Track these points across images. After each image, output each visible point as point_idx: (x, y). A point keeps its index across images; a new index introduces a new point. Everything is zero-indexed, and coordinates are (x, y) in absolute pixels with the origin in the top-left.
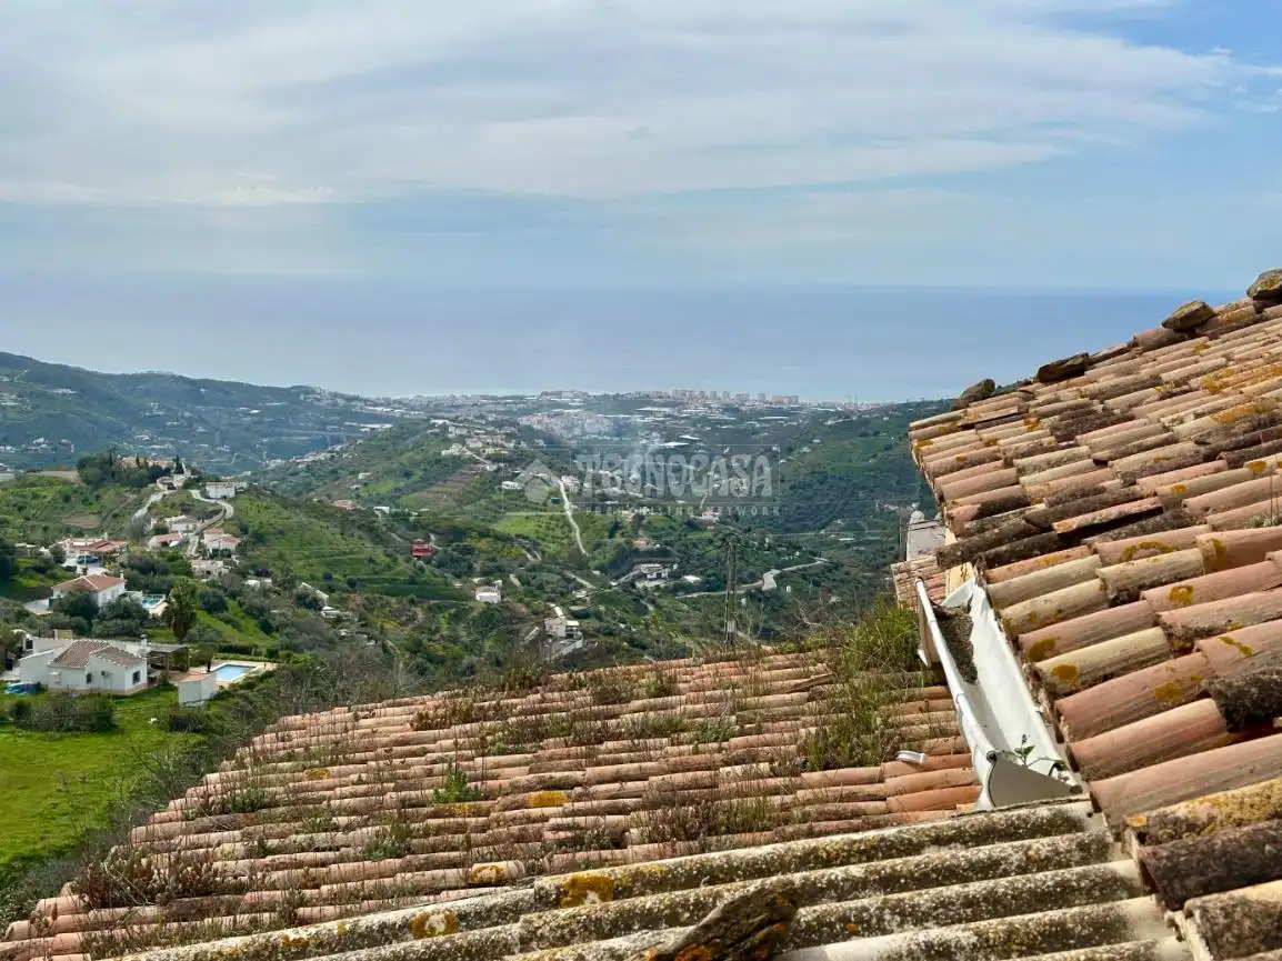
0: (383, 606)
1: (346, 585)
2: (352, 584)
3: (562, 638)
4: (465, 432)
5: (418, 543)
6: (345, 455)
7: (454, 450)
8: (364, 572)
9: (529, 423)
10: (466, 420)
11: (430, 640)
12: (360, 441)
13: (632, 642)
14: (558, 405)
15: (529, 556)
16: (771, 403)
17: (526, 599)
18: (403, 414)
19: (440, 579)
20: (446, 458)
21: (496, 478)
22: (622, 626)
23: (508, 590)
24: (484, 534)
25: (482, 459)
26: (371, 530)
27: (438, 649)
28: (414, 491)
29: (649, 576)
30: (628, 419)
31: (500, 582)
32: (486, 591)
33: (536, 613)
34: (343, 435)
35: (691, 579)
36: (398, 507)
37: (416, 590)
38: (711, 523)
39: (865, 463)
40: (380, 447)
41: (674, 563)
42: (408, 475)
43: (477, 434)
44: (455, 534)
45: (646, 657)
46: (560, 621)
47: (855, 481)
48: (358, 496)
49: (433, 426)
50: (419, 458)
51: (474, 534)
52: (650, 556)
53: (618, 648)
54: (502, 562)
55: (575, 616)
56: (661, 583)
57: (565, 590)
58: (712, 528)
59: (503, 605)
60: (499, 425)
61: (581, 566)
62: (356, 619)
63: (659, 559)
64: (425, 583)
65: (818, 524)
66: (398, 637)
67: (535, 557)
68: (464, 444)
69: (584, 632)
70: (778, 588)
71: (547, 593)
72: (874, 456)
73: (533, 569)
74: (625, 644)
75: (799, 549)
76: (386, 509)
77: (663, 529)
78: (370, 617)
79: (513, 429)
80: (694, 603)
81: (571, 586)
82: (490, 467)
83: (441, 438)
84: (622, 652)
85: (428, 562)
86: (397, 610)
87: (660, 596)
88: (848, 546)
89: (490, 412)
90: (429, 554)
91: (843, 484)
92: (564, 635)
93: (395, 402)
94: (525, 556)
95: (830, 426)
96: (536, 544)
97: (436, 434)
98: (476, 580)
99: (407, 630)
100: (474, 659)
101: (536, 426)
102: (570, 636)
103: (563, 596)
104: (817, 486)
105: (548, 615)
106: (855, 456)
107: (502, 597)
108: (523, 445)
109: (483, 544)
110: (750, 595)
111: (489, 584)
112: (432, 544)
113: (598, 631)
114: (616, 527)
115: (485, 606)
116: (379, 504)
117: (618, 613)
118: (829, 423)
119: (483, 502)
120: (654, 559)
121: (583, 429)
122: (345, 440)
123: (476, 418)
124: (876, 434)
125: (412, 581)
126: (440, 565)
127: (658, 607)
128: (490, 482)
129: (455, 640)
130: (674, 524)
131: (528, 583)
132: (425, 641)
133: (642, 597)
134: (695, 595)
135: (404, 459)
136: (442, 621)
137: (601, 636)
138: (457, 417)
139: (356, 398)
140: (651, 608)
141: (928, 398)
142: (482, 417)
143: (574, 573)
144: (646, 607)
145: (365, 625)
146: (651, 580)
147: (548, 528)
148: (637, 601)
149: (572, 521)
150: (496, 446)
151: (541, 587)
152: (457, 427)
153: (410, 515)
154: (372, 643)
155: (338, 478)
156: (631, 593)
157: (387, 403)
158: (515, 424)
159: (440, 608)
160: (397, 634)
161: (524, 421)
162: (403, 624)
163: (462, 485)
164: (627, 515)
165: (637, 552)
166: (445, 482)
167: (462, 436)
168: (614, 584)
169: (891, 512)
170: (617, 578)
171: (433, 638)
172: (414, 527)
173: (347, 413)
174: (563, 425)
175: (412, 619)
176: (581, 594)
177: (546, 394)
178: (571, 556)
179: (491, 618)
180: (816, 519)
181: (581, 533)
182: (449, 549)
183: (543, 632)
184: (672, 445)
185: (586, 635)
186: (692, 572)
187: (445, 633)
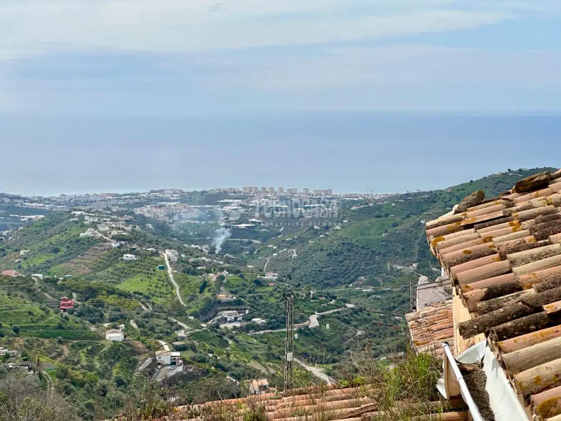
0: (39, 346)
1: (12, 331)
2: (16, 330)
3: (167, 365)
4: (96, 220)
5: (64, 300)
6: (10, 238)
7: (89, 233)
8: (24, 322)
9: (141, 213)
10: (97, 211)
11: (73, 369)
12: (21, 228)
13: (218, 366)
14: (162, 200)
15: (143, 307)
16: (312, 195)
17: (143, 338)
18: (52, 208)
19: (80, 325)
20: (83, 239)
21: (120, 252)
22: (211, 355)
23: (130, 332)
24: (111, 292)
25: (108, 239)
26: (29, 291)
27: (78, 374)
28: (62, 262)
29: (228, 320)
30: (212, 208)
31: (123, 325)
32: (112, 333)
33: (149, 348)
34: (8, 224)
35: (258, 320)
36: (49, 274)
37: (61, 332)
38: (272, 281)
39: (379, 237)
40: (34, 231)
41: (245, 309)
42: (56, 251)
43: (104, 221)
44: (91, 293)
45: (227, 377)
46: (166, 353)
47: (374, 249)
48: (20, 267)
49: (74, 216)
50: (63, 239)
51: (104, 292)
52: (229, 305)
53: (208, 371)
54: (125, 312)
55: (178, 349)
56: (238, 325)
57: (169, 331)
58: (273, 284)
59: (126, 343)
60: (121, 214)
61: (181, 313)
62: (20, 356)
63: (235, 307)
64: (69, 328)
65: (347, 280)
66: (50, 368)
67: (147, 307)
68: (96, 228)
69: (184, 360)
70: (320, 326)
71: (157, 333)
72: (386, 231)
73: (146, 316)
74: (213, 368)
75: (335, 298)
76: (40, 276)
77: (238, 286)
78: (30, 354)
79: (130, 217)
80: (261, 337)
81: (174, 327)
82: (115, 245)
83: (79, 225)
84: (211, 374)
85: (71, 313)
86: (49, 348)
87: (236, 334)
88: (369, 295)
89: (113, 205)
90: (72, 307)
91: (365, 252)
92: (170, 363)
93: (45, 199)
94: (141, 307)
95: (354, 211)
96: (148, 298)
97: (76, 222)
98: (106, 325)
99: (57, 362)
100: (106, 382)
101: (147, 215)
102: (173, 363)
103: (167, 335)
104: (346, 253)
105: (158, 349)
106: (372, 231)
107: (125, 337)
108: (138, 228)
109: (111, 300)
110: (300, 331)
111: (115, 327)
112: (74, 300)
113: (194, 359)
114: (204, 285)
115: (112, 343)
116: (35, 272)
117: (208, 346)
118: (354, 208)
119: (110, 269)
120: (232, 307)
121: (180, 216)
122: (10, 227)
123: (105, 209)
124: (387, 215)
125: (60, 327)
126: (80, 315)
127: (236, 341)
128: (115, 254)
129: (90, 368)
130: (246, 282)
131: (143, 326)
132: (70, 370)
133: (224, 334)
134: (262, 332)
135: (53, 240)
136: (82, 355)
137: (195, 362)
138: (91, 209)
139: (19, 198)
140: (230, 342)
141: (422, 190)
142: (109, 209)
143: (175, 318)
144: (227, 342)
145: (25, 360)
146: (230, 322)
147: (156, 287)
148: (221, 338)
149: (173, 281)
150: (119, 229)
151: (152, 329)
152: (90, 216)
153: (58, 280)
154: (32, 372)
155: (5, 255)
156: (216, 332)
157: (40, 200)
158: (132, 213)
159: (81, 346)
160: (49, 365)
161: (138, 211)
162: (54, 358)
163: (96, 258)
164: (213, 277)
165: (220, 303)
166: (83, 255)
167: (94, 222)
168: (204, 325)
169: (398, 270)
170: (206, 321)
171: (76, 367)
172: (62, 288)
173: (12, 209)
174: (166, 213)
175: (60, 354)
176: (181, 334)
177: (154, 192)
178: (173, 307)
179: (117, 352)
180: (346, 276)
181: (180, 290)
182: (87, 303)
183: (154, 360)
184: (243, 226)
185: (185, 362)
186: (259, 316)
187: (84, 363)
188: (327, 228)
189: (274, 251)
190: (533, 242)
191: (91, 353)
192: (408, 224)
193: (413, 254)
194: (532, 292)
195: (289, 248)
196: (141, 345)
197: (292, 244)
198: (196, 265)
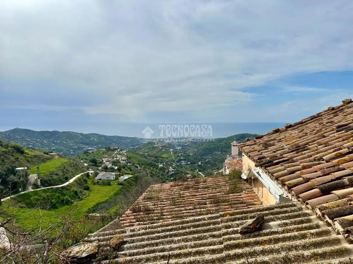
0: (146, 167)
2: (142, 164)
4: (157, 143)
5: (151, 158)
6: (141, 146)
7: (156, 146)
8: (144, 163)
12: (143, 144)
13: (181, 172)
14: (170, 139)
15: (166, 160)
17: (166, 166)
18: (149, 141)
19: (154, 163)
21: (162, 149)
22: (179, 170)
24: (160, 157)
25: (160, 147)
26: (145, 157)
27: (154, 173)
28: (151, 151)
29: (183, 163)
35: (189, 163)
36: (148, 153)
37: (151, 165)
38: (191, 155)
39: (213, 147)
40: (145, 145)
41: (186, 161)
42: (150, 149)
43: (159, 143)
44: (156, 157)
46: (171, 169)
47: (212, 149)
48: (143, 152)
49: (153, 142)
50: (151, 147)
52: (183, 160)
54: (163, 161)
55: (173, 168)
56: (185, 164)
60: (162, 142)
61: (174, 161)
62: (143, 169)
70: (201, 164)
73: (167, 162)
75: (204, 159)
77: (185, 156)
78: (145, 169)
80: (189, 166)
81: (172, 164)
83: (154, 144)
84: (179, 173)
85: (152, 161)
86: (148, 168)
88: (211, 158)
91: (210, 150)
96: (167, 158)
98: (159, 163)
99: (150, 171)
100: (159, 175)
101: (167, 142)
102: (172, 171)
103: (171, 166)
104: (206, 150)
105: (169, 168)
106: (211, 146)
107: (163, 166)
108: (165, 145)
109: (160, 158)
110: (197, 165)
111: (161, 164)
112: (153, 158)
114: (178, 156)
116: (146, 153)
117: (179, 168)
118: (208, 141)
119: (160, 153)
121: (174, 142)
122: (141, 144)
124: (214, 143)
126: (154, 161)
127: (184, 167)
129: (156, 172)
131: (166, 164)
132: (152, 172)
135: (149, 147)
138: (156, 141)
142: (160, 141)
147: (169, 156)
148: (182, 166)
149: (172, 155)
150: (162, 145)
151: (168, 164)
154: (145, 172)
155: (140, 150)
159: (154, 167)
160: (148, 171)
161: (165, 141)
163: (157, 150)
164: (180, 154)
165: (181, 159)
166: (155, 150)
170: (178, 163)
172: (151, 156)
174: (171, 142)
175: (151, 169)
176: (174, 165)
178: (172, 160)
179: (161, 169)
180: (206, 154)
181: (174, 157)
182: (156, 159)
183: (169, 170)
184: (186, 144)
185: (175, 171)
187: (155, 171)
188: (202, 145)
189: (192, 149)
190: (264, 149)
191: (156, 169)
192: (219, 144)
193: (219, 150)
194: (268, 158)
196: (166, 168)
197: (195, 148)
198: (177, 152)
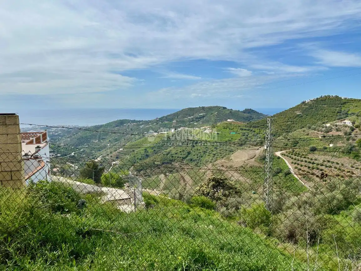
16: (74, 127)
39: (89, 135)
47: (88, 138)
58: (62, 146)
65: (82, 145)
70: (74, 155)
75: (78, 149)
91: (86, 138)
104: (81, 139)
106: (87, 134)
110: (69, 157)
118: (83, 129)
134: (60, 158)
180: (81, 143)
184: (57, 134)
186: (59, 154)
188: (77, 134)
189: (64, 139)
195: (68, 138)
197: (68, 137)
